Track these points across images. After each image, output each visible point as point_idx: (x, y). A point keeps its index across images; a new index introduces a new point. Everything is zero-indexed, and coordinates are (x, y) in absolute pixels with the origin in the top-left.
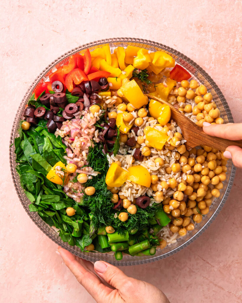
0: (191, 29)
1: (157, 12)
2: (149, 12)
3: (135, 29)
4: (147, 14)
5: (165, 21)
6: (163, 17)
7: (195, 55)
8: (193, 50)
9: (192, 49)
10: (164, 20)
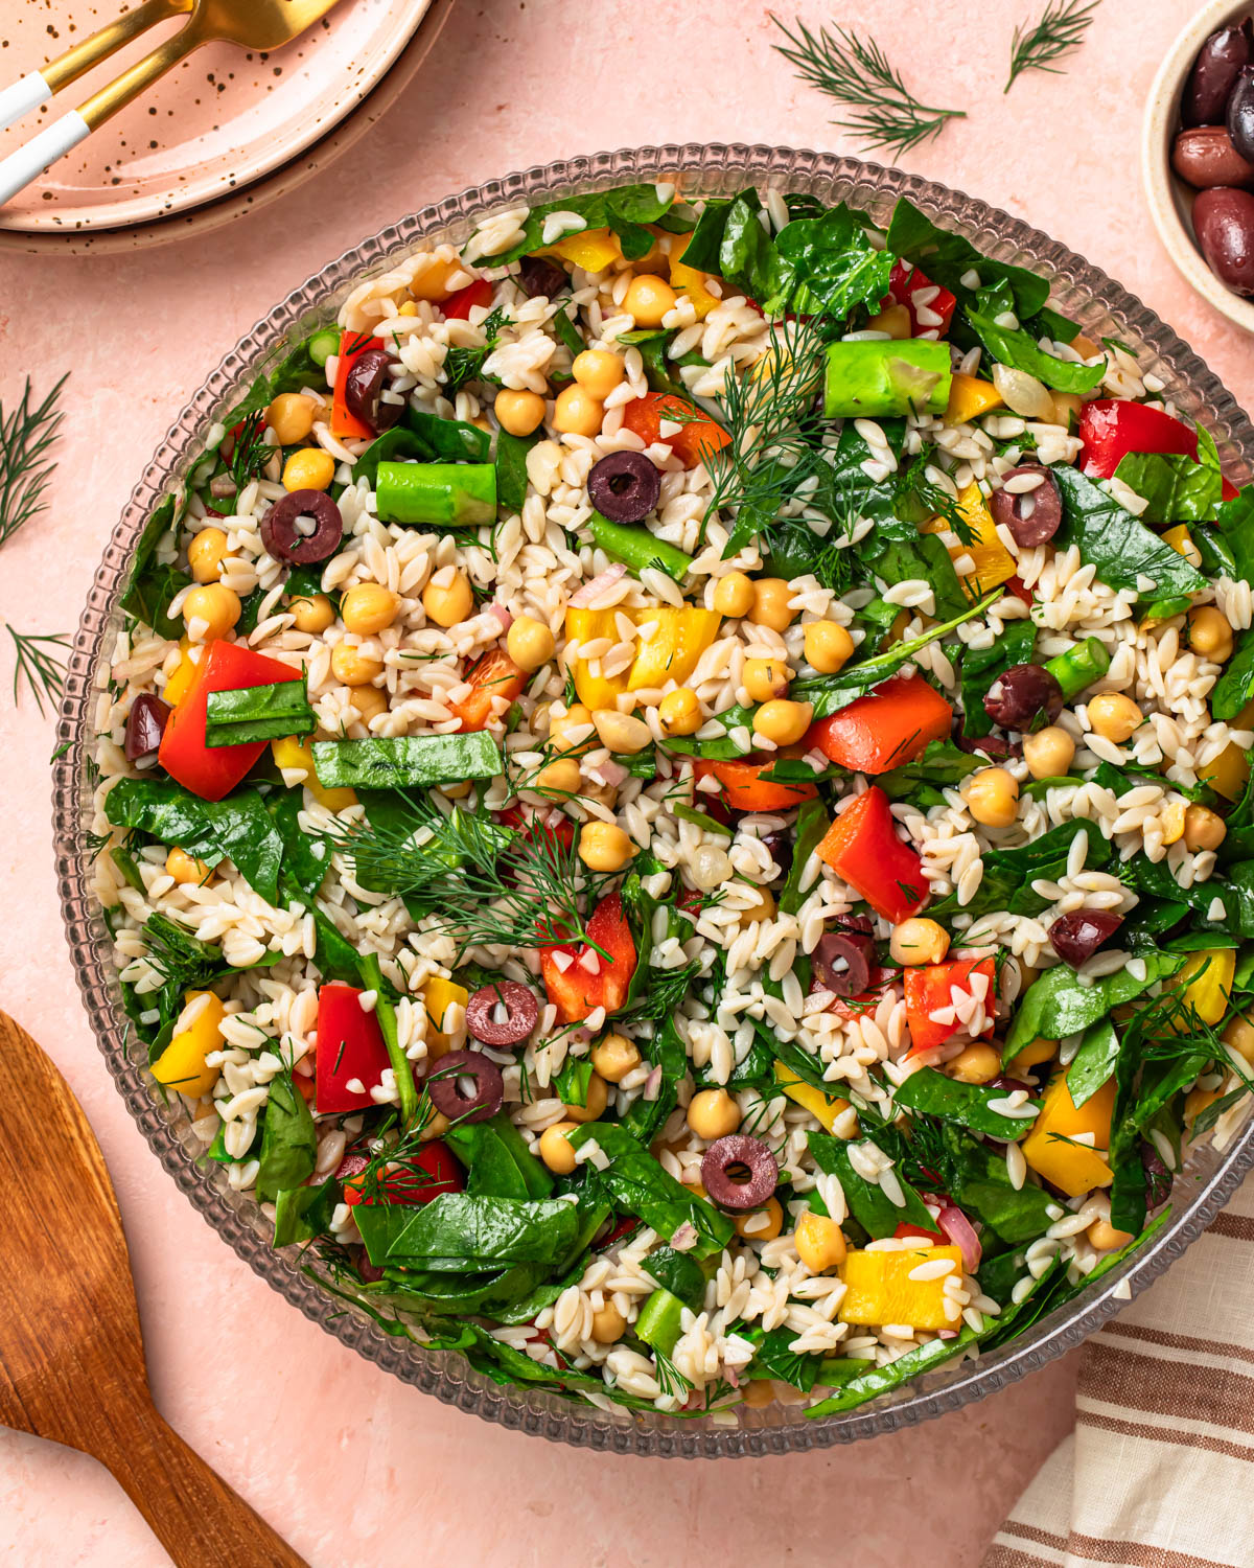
0: (1112, 109)
1: (916, 10)
2: (872, 8)
3: (790, 105)
4: (861, 19)
5: (960, 62)
6: (954, 40)
7: (1133, 260)
8: (1120, 231)
9: (1111, 226)
10: (955, 57)
